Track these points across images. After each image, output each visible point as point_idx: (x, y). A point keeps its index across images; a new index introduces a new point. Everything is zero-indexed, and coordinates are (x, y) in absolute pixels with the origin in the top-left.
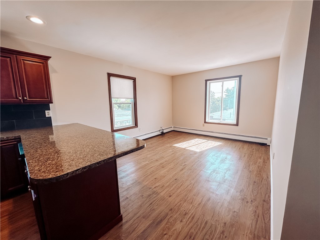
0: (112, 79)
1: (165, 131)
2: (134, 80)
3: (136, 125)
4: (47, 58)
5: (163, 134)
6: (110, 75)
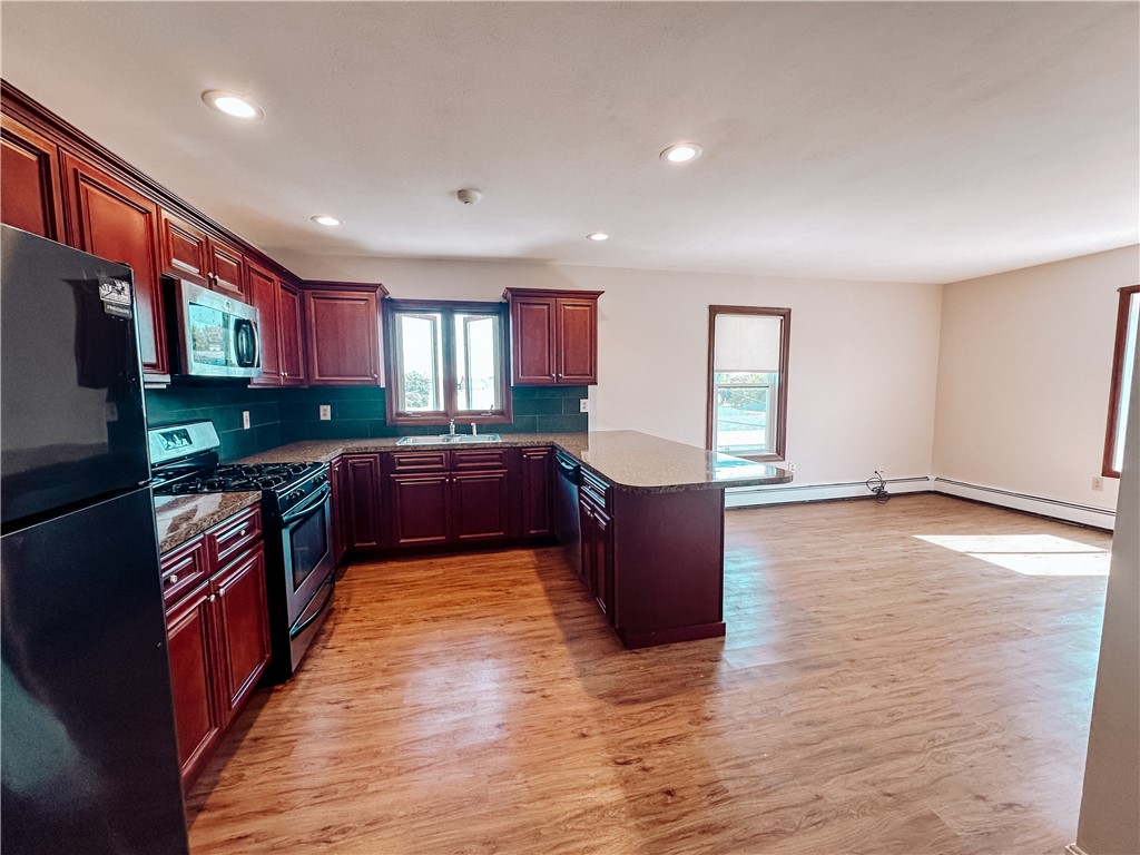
1: (889, 489)
5: (881, 497)
6: (714, 311)
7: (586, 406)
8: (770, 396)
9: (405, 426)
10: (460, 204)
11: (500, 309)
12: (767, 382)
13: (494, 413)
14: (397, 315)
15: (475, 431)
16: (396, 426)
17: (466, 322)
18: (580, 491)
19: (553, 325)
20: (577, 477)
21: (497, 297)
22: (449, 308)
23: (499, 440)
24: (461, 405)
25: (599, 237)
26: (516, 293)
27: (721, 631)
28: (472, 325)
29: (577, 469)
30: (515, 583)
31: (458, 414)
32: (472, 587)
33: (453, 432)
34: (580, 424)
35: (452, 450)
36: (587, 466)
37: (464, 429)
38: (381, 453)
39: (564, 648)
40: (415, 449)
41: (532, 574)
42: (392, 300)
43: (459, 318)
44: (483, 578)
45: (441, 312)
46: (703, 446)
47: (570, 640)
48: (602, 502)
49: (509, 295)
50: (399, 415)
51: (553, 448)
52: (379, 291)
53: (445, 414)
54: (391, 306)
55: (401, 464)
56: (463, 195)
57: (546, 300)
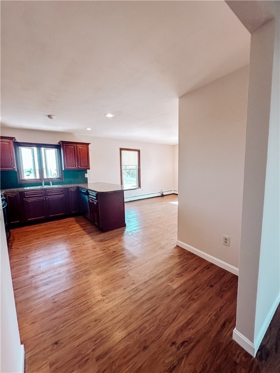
0: (122, 151)
1: (164, 194)
2: (139, 151)
3: (140, 186)
4: (88, 144)
5: (163, 196)
6: (121, 149)
7: (87, 175)
8: (136, 172)
9: (25, 184)
10: (49, 119)
11: (58, 147)
12: (135, 168)
13: (57, 178)
14: (20, 147)
15: (51, 184)
16: (21, 184)
17: (45, 150)
18: (88, 197)
19: (76, 152)
20: (87, 193)
21: (56, 143)
22: (39, 146)
23: (60, 186)
24: (45, 177)
25: (88, 129)
26: (63, 142)
27: (125, 225)
28: (47, 151)
29: (87, 191)
30: (70, 225)
31: (45, 179)
32: (57, 228)
33: (43, 185)
34: (86, 181)
35: (45, 190)
36: (90, 190)
37: (47, 183)
38: (19, 192)
39: (87, 235)
40: (32, 190)
41: (75, 223)
42: (18, 142)
43: (43, 149)
44: (60, 226)
45: (37, 147)
46: (120, 184)
47: (88, 234)
48: (95, 198)
49: (61, 143)
50: (22, 180)
51: (78, 188)
52: (14, 140)
53: (40, 179)
54: (18, 144)
55: (27, 195)
56: (49, 116)
57: (73, 145)
